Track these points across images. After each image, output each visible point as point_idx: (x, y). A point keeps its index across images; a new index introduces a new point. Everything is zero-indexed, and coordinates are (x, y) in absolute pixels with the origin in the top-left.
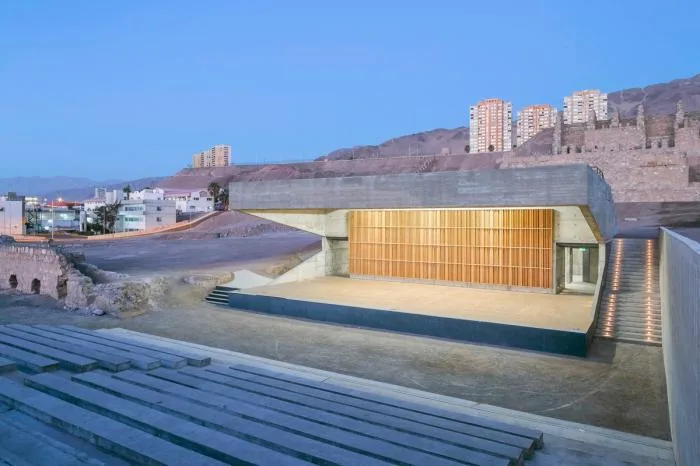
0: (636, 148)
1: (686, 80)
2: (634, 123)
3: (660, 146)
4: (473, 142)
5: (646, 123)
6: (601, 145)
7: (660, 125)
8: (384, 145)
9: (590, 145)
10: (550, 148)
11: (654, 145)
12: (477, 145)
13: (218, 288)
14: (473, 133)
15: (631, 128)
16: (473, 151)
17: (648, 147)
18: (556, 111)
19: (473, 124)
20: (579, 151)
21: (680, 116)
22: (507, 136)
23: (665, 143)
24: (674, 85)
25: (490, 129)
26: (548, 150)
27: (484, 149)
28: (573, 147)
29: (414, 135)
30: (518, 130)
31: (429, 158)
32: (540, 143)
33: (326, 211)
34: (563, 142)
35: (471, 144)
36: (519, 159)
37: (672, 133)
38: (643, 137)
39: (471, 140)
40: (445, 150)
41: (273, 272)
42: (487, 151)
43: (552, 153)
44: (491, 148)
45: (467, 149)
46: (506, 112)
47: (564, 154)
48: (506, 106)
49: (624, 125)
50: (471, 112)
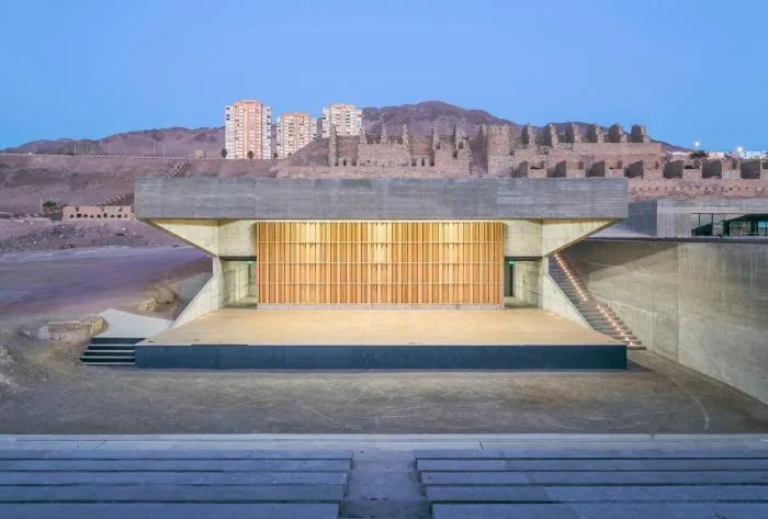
0: (403, 165)
1: (413, 106)
2: (400, 142)
3: (423, 164)
4: (229, 146)
5: (410, 141)
6: (373, 159)
7: (421, 146)
8: (106, 140)
9: (362, 158)
10: (326, 158)
11: (419, 163)
12: (235, 150)
13: (95, 340)
14: (229, 136)
15: (399, 145)
16: (230, 156)
17: (414, 165)
18: (315, 122)
19: (230, 125)
20: (354, 164)
21: (436, 139)
22: (267, 143)
23: (427, 162)
24: (405, 109)
25: (248, 134)
26: (324, 160)
27: (243, 155)
28: (349, 160)
29: (146, 132)
30: (278, 137)
31: (180, 161)
32: (315, 153)
33: (220, 222)
34: (338, 154)
35: (227, 148)
36: (296, 168)
37: (432, 154)
38: (408, 154)
39: (227, 143)
40: (199, 153)
41: (148, 309)
42: (246, 157)
43: (328, 165)
44: (251, 154)
45: (224, 153)
46: (265, 117)
47: (341, 165)
48: (265, 110)
49: (393, 142)
50: (227, 112)
